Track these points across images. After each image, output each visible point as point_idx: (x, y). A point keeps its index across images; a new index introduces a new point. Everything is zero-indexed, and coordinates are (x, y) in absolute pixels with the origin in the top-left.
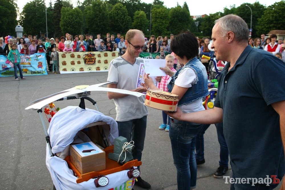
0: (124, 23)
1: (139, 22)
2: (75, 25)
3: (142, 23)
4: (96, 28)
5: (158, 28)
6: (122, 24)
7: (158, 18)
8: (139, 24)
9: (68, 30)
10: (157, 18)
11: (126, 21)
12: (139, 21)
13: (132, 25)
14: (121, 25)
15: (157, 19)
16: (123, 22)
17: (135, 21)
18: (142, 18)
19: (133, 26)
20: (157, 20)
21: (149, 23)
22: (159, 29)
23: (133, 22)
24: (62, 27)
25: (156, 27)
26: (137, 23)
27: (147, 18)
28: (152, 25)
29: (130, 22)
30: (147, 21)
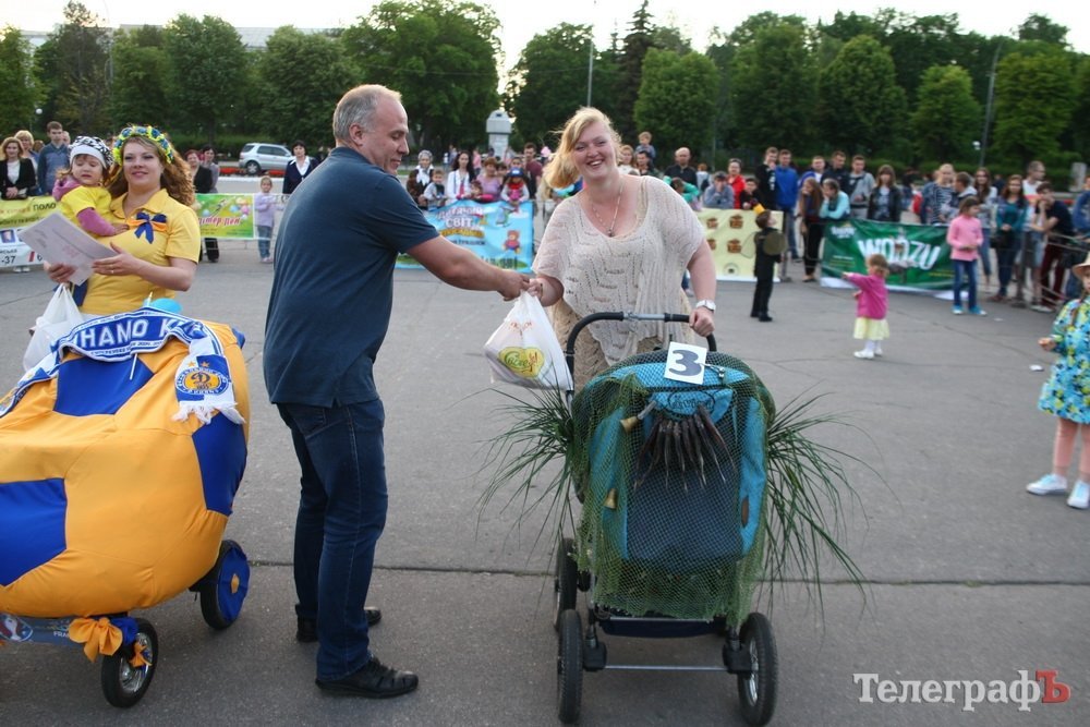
0: (879, 113)
1: (938, 111)
2: (687, 117)
3: (953, 115)
4: (765, 129)
5: (1017, 137)
6: (867, 115)
7: (1024, 95)
8: (937, 116)
9: (661, 132)
10: (1017, 93)
11: (884, 105)
12: (939, 107)
13: (910, 121)
14: (863, 119)
15: (1019, 101)
16: (873, 109)
17: (922, 108)
18: (952, 96)
19: (912, 126)
20: (1019, 104)
21: (984, 113)
22: (1020, 142)
23: (914, 109)
24: (640, 122)
25: (1010, 131)
26: (932, 112)
27: (973, 95)
28: (993, 125)
29: (898, 110)
30: (975, 104)
